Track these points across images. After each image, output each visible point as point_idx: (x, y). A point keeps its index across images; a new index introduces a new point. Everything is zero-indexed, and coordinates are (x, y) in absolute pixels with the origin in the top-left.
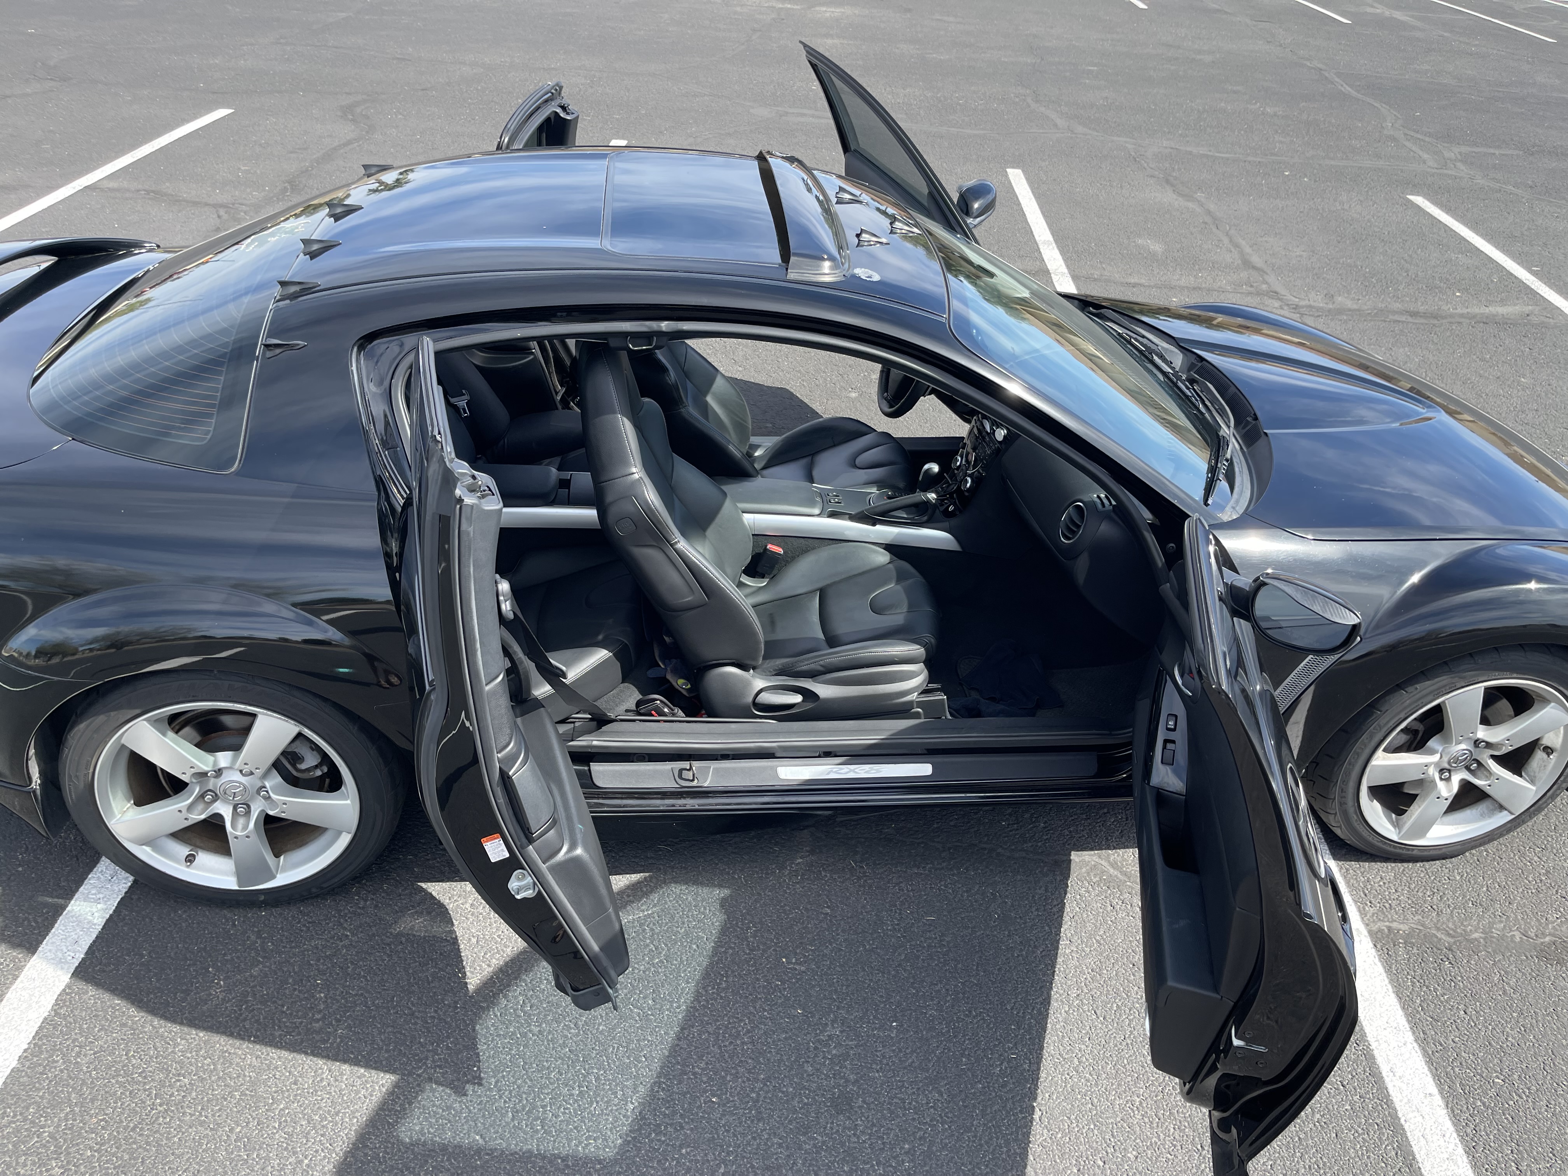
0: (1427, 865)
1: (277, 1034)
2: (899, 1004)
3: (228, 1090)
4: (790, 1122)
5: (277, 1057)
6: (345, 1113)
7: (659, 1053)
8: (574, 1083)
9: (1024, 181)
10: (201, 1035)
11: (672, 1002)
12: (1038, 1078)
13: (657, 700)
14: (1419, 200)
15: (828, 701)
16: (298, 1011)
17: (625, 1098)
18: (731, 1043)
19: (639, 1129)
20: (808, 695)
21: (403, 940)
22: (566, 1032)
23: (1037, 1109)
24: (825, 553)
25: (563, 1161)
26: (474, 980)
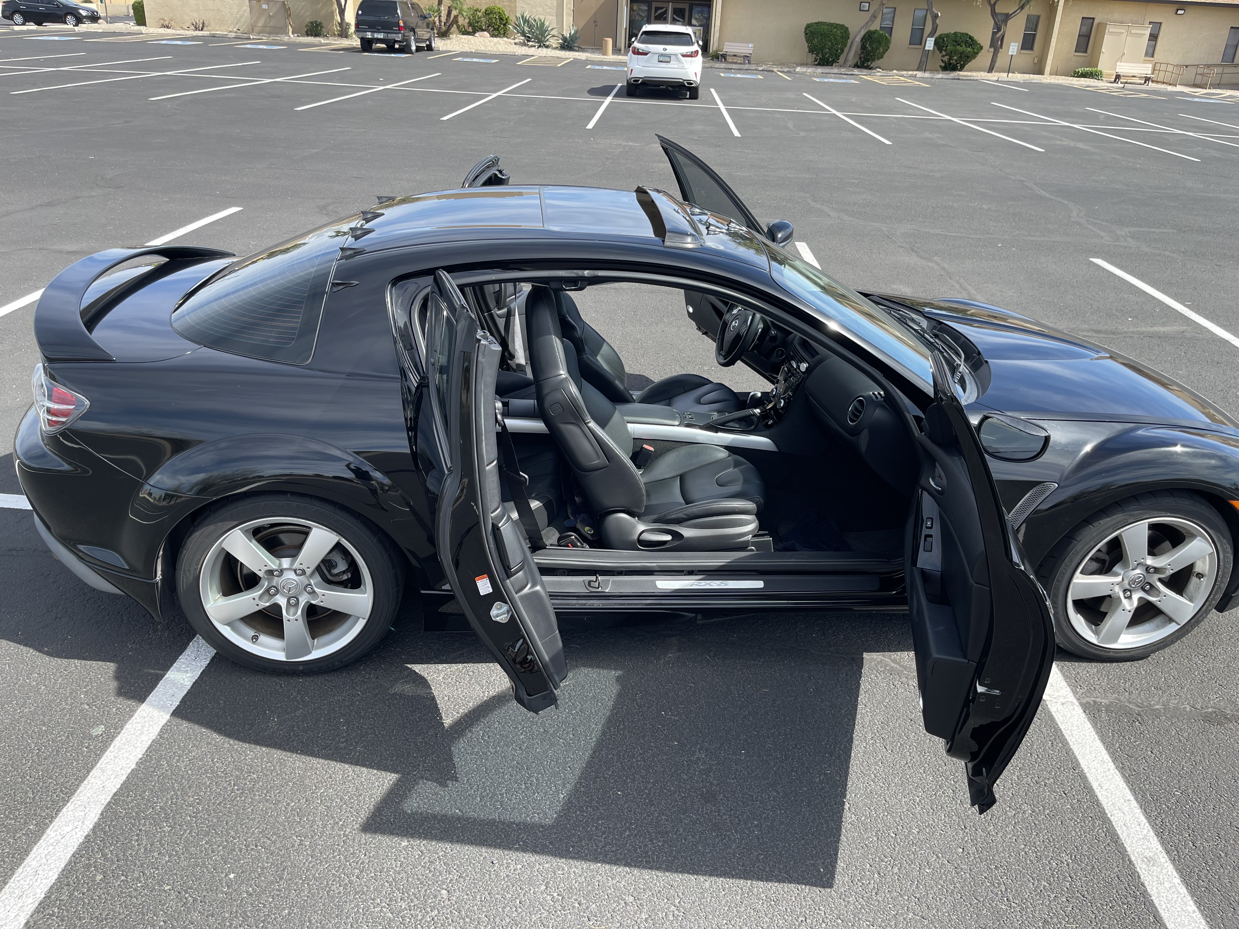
0: (1121, 664)
1: (316, 749)
2: (746, 741)
3: (285, 781)
4: (673, 807)
5: (318, 763)
6: (365, 795)
7: (579, 767)
8: (522, 781)
9: (808, 250)
10: (264, 749)
11: (586, 736)
12: (847, 785)
13: (572, 536)
14: (1099, 261)
15: (689, 539)
16: (328, 737)
17: (557, 791)
18: (629, 761)
19: (568, 809)
20: (677, 536)
21: (398, 697)
22: (513, 752)
23: (847, 803)
24: (684, 450)
25: (517, 825)
26: (447, 721)
